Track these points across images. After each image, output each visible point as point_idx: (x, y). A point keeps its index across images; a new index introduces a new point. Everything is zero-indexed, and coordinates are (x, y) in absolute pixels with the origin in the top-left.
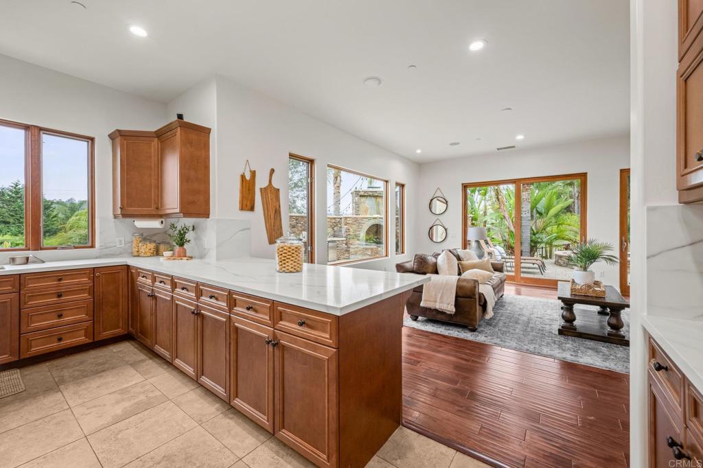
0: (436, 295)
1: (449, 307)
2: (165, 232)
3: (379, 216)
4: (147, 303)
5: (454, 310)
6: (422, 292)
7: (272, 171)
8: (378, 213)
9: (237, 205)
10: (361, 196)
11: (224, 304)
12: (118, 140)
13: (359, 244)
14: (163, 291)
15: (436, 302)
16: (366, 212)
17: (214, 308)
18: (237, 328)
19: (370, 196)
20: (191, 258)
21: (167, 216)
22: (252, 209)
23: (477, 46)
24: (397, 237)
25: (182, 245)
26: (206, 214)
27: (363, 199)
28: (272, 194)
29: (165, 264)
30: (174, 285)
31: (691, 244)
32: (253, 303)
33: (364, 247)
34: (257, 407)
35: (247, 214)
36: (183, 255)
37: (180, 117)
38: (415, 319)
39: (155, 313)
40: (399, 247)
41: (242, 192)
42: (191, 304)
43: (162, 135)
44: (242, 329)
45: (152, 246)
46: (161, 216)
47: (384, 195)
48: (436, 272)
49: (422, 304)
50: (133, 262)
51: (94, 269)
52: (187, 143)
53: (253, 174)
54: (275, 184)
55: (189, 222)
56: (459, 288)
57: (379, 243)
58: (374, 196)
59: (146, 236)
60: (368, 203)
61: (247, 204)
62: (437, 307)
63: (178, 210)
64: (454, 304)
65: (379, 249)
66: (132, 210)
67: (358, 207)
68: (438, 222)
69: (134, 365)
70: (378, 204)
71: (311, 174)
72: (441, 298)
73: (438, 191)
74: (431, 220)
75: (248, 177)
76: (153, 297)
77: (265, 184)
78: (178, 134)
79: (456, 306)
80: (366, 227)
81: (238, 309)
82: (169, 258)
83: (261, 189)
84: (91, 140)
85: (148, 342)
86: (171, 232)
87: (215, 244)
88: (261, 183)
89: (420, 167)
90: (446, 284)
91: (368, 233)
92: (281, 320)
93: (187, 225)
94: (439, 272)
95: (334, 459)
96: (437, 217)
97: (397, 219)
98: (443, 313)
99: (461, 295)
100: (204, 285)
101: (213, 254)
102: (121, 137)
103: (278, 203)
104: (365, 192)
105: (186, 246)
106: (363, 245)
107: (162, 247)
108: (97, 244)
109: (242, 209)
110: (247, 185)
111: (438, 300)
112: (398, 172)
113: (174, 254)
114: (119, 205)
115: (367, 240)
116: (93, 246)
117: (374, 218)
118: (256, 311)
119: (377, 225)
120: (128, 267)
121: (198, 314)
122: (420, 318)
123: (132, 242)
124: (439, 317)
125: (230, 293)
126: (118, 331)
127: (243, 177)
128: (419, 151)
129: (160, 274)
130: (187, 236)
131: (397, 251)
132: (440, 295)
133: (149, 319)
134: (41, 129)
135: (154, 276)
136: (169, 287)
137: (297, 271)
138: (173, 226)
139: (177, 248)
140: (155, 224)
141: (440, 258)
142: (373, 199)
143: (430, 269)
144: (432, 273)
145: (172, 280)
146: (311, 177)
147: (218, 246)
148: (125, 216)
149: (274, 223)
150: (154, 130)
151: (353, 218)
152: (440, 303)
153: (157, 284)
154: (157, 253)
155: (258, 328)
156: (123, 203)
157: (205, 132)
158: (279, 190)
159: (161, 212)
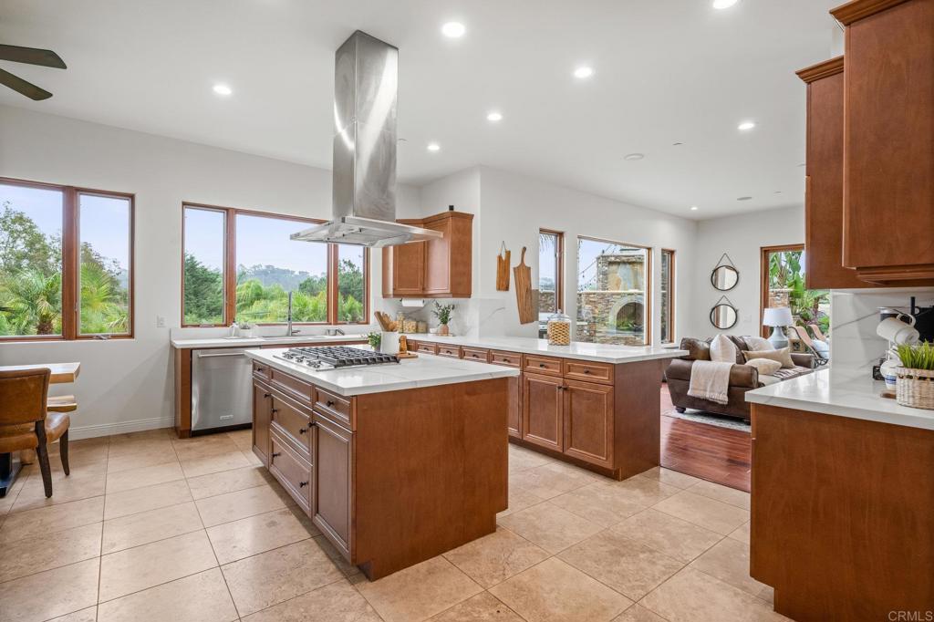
0: (706, 383)
1: (720, 395)
3: (637, 291)
5: (727, 400)
6: (689, 380)
7: (525, 249)
8: (637, 287)
9: (495, 285)
10: (611, 263)
11: (517, 365)
13: (607, 332)
15: (705, 390)
16: (618, 285)
18: (529, 382)
19: (624, 263)
20: (454, 333)
21: (432, 296)
22: (507, 289)
23: (746, 126)
24: (663, 321)
25: (445, 323)
26: (468, 295)
27: (614, 267)
28: (524, 271)
31: (858, 320)
32: (545, 361)
33: (615, 335)
35: (503, 293)
36: (446, 331)
37: (451, 208)
38: (682, 411)
40: (666, 333)
41: (499, 272)
44: (534, 382)
46: (426, 296)
47: (645, 261)
48: (709, 359)
49: (689, 393)
52: (456, 230)
53: (508, 253)
54: (527, 264)
55: (451, 301)
56: (733, 375)
57: (638, 330)
58: (630, 263)
59: (409, 314)
60: (621, 272)
61: (502, 285)
62: (707, 396)
63: (447, 291)
64: (726, 392)
65: (637, 339)
66: (402, 290)
67: (607, 279)
68: (724, 301)
70: (636, 274)
71: (560, 249)
72: (712, 385)
73: (725, 257)
74: (715, 297)
75: (504, 257)
77: (518, 262)
78: (450, 222)
79: (728, 395)
80: (616, 308)
81: (530, 367)
83: (514, 269)
86: (435, 310)
87: (477, 322)
88: (515, 263)
89: (698, 226)
90: (718, 371)
91: (620, 315)
92: (570, 371)
94: (712, 358)
95: (611, 457)
96: (722, 294)
97: (664, 295)
98: (713, 403)
99: (735, 383)
101: (476, 331)
103: (529, 281)
104: (616, 257)
105: (449, 323)
106: (613, 333)
108: (370, 322)
109: (499, 289)
110: (503, 264)
111: (708, 389)
112: (665, 235)
113: (437, 332)
114: (392, 287)
115: (618, 326)
116: (367, 323)
117: (629, 294)
118: (547, 367)
119: (635, 304)
122: (688, 410)
124: (710, 409)
125: (523, 356)
127: (500, 257)
128: (694, 208)
130: (450, 315)
131: (663, 338)
132: (710, 383)
136: (455, 356)
137: (567, 345)
138: (437, 305)
140: (418, 303)
141: (712, 344)
142: (628, 266)
143: (701, 354)
144: (703, 359)
146: (560, 250)
147: (481, 324)
151: (599, 294)
152: (710, 392)
153: (442, 354)
155: (549, 380)
156: (394, 285)
157: (469, 218)
158: (529, 268)
159: (426, 293)
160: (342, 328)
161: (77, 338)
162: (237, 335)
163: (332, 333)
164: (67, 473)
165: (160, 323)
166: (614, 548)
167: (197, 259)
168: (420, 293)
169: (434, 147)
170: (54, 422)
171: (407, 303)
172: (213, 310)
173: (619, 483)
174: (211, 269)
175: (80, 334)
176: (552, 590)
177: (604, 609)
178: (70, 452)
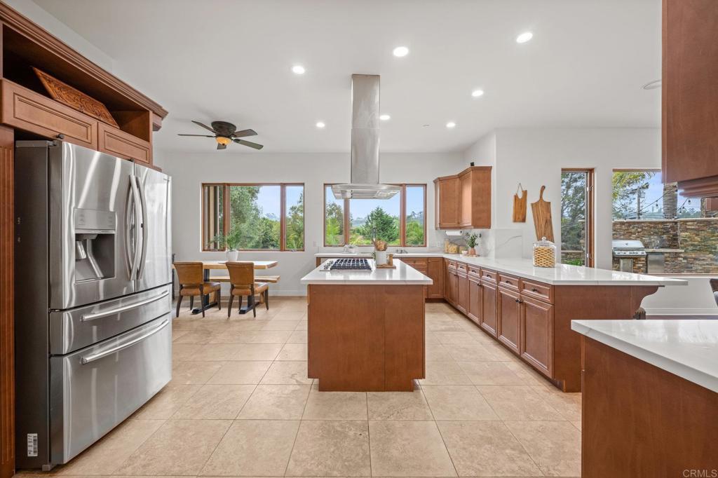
2: (463, 238)
4: (453, 280)
7: (543, 188)
9: (511, 218)
11: (494, 280)
12: (438, 183)
14: (462, 272)
17: (489, 282)
18: (501, 294)
20: (479, 256)
21: (464, 227)
22: (524, 220)
25: (473, 247)
26: (488, 226)
28: (542, 207)
29: (463, 258)
30: (468, 269)
32: (510, 278)
34: (512, 340)
35: (519, 225)
36: (474, 253)
37: (472, 164)
39: (457, 286)
41: (515, 209)
42: (477, 280)
43: (462, 177)
44: (504, 295)
45: (455, 247)
46: (460, 228)
50: (445, 256)
51: (428, 258)
52: (476, 180)
53: (525, 193)
54: (546, 199)
55: (477, 231)
59: (452, 241)
61: (520, 217)
63: (470, 224)
66: (445, 224)
69: (447, 313)
71: (590, 183)
75: (520, 196)
76: (457, 276)
77: (536, 199)
78: (471, 175)
81: (502, 283)
82: (465, 255)
83: (532, 204)
84: (425, 185)
85: (454, 304)
86: (466, 238)
87: (494, 247)
88: (532, 199)
92: (524, 288)
93: (476, 233)
95: (551, 368)
100: (484, 268)
101: (493, 254)
102: (440, 181)
103: (549, 214)
105: (475, 247)
107: (461, 248)
108: (428, 245)
109: (515, 221)
110: (520, 204)
113: (468, 253)
114: (438, 222)
116: (425, 246)
118: (511, 283)
120: (443, 258)
121: (481, 286)
123: (444, 245)
125: (498, 273)
126: (439, 296)
127: (516, 197)
129: (460, 262)
130: (476, 241)
133: (454, 289)
134: (406, 184)
135: (457, 263)
136: (465, 270)
138: (467, 234)
139: (470, 249)
140: (457, 233)
145: (467, 267)
146: (590, 185)
147: (497, 248)
148: (441, 228)
149: (545, 231)
150: (457, 174)
153: (459, 268)
154: (458, 252)
155: (512, 294)
156: (440, 221)
157: (489, 169)
158: (549, 203)
159: (461, 226)
160: (406, 249)
161: (285, 250)
162: (348, 252)
163: (399, 251)
164: (268, 309)
165: (314, 245)
166: (490, 435)
167: (384, 210)
168: (456, 226)
169: (451, 125)
170: (260, 286)
171: (450, 233)
172: (391, 238)
173: (561, 393)
174: (391, 215)
175: (286, 249)
176: (407, 439)
177: (428, 468)
178: (269, 301)
